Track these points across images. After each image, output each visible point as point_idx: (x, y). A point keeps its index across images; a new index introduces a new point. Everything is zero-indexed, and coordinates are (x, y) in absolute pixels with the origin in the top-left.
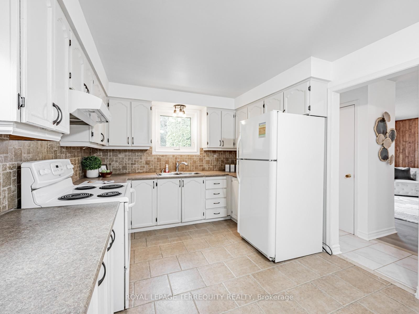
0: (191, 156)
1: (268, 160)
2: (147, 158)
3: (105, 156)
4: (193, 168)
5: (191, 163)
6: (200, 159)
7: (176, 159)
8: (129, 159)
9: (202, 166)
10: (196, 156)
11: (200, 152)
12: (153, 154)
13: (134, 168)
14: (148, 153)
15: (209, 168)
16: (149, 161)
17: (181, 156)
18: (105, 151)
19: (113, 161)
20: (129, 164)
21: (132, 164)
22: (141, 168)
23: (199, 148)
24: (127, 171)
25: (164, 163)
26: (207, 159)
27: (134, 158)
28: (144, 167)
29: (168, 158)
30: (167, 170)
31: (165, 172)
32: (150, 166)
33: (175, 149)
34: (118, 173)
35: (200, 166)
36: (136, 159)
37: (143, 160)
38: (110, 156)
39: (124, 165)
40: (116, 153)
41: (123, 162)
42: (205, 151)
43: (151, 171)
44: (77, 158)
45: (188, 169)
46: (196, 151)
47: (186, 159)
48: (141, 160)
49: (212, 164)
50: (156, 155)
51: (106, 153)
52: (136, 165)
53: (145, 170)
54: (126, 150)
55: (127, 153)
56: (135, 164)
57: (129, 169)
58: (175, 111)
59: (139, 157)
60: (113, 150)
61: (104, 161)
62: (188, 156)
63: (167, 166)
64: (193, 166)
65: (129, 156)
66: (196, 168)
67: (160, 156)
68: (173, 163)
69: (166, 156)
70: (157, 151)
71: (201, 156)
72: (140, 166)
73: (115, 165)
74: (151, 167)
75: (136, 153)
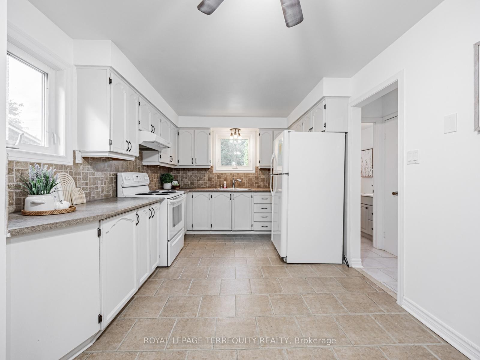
0: (247, 174)
1: (282, 174)
2: (209, 176)
3: (178, 174)
4: (249, 185)
5: (247, 180)
6: (255, 177)
7: (233, 176)
8: (196, 176)
9: (258, 183)
10: (251, 174)
11: (256, 170)
12: (214, 172)
13: (199, 184)
14: (210, 172)
15: (264, 185)
16: (211, 178)
17: (238, 174)
18: (178, 170)
19: (184, 178)
20: (195, 180)
21: (198, 180)
22: (204, 184)
23: (255, 167)
24: (194, 186)
25: (223, 180)
26: (263, 177)
27: (199, 175)
28: (207, 183)
29: (227, 176)
30: (225, 186)
31: (223, 188)
32: (211, 183)
33: (233, 168)
34: (187, 187)
35: (256, 183)
36: (201, 176)
37: (206, 178)
38: (182, 174)
39: (192, 181)
40: (186, 172)
41: (191, 179)
42: (261, 169)
43: (213, 186)
44: (156, 174)
45: (244, 186)
46: (252, 169)
47: (242, 176)
48: (204, 177)
49: (268, 182)
50: (217, 173)
51: (179, 172)
52: (201, 182)
53: (208, 186)
54: (193, 169)
55: (194, 172)
56: (200, 180)
57: (195, 185)
58: (232, 134)
59: (203, 175)
60: (184, 169)
61: (178, 178)
62: (245, 174)
63: (225, 182)
64: (249, 183)
65: (196, 174)
66: (251, 185)
67: (219, 173)
68: (231, 181)
69: (225, 174)
70: (217, 169)
71: (257, 174)
72: (203, 182)
73: (186, 181)
74: (213, 183)
75: (201, 172)
